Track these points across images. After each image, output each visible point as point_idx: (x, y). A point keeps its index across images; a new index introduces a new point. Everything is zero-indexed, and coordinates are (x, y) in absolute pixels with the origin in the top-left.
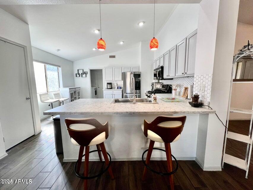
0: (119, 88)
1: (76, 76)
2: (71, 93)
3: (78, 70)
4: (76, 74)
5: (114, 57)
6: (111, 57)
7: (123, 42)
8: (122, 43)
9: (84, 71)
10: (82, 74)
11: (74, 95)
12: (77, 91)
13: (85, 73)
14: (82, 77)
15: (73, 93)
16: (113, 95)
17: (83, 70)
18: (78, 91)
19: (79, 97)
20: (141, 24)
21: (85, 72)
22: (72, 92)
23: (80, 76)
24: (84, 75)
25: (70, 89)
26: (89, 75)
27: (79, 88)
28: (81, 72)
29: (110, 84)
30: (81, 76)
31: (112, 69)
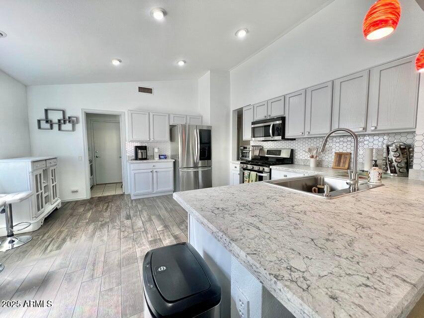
0: (161, 157)
1: (39, 127)
2: (36, 176)
3: (46, 111)
4: (39, 121)
5: (149, 91)
6: (142, 90)
7: (185, 62)
8: (181, 64)
9: (68, 115)
10: (59, 121)
11: (42, 181)
12: (51, 168)
13: (72, 121)
14: (60, 129)
15: (40, 175)
16: (155, 174)
17: (64, 112)
18: (53, 168)
19: (54, 184)
20: (242, 34)
21: (69, 118)
22: (38, 173)
23: (52, 128)
24: (68, 126)
25: (33, 162)
26: (81, 127)
27: (55, 160)
28: (55, 117)
29: (144, 148)
30: (56, 127)
31: (147, 116)
